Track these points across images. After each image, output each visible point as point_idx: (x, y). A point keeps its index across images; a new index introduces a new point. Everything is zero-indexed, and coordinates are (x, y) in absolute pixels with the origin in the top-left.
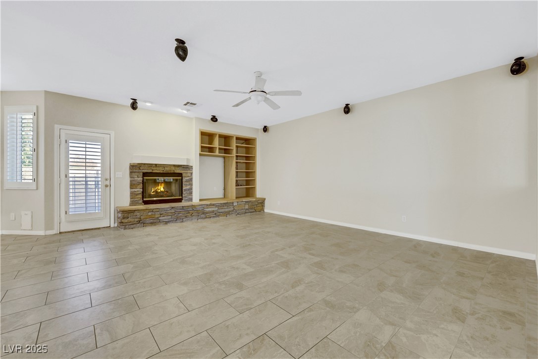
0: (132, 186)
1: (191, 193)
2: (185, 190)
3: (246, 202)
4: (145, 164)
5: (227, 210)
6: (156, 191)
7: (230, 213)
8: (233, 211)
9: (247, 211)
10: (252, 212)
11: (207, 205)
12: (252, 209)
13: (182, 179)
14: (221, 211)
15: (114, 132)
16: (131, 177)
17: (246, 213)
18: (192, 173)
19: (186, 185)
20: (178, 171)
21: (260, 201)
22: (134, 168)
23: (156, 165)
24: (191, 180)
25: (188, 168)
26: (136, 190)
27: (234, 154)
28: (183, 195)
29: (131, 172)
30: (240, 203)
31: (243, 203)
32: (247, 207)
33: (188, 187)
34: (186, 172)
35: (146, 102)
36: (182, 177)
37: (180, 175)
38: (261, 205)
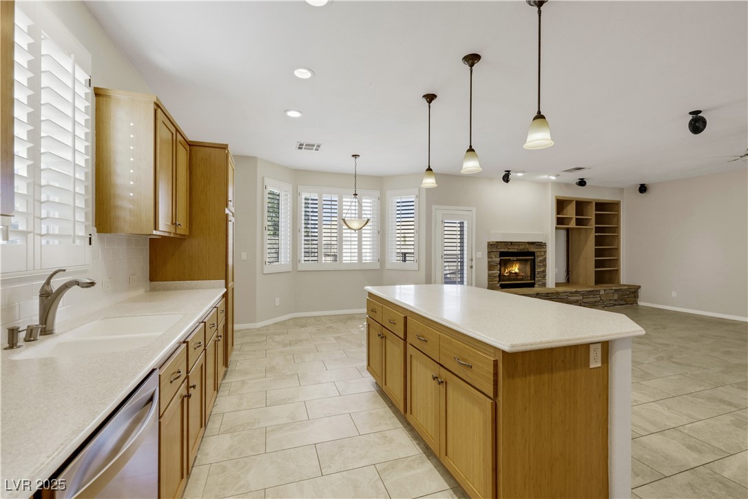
0: (490, 267)
1: (544, 277)
2: (539, 273)
3: (616, 290)
4: (501, 242)
5: (592, 300)
6: (510, 273)
7: (596, 304)
8: (599, 301)
9: (616, 303)
10: (621, 305)
11: (571, 293)
12: (622, 300)
13: (534, 260)
14: (585, 300)
15: (475, 208)
16: (489, 258)
17: (615, 305)
18: (545, 252)
19: (540, 267)
20: (532, 249)
21: (632, 290)
22: (492, 246)
23: (511, 243)
24: (545, 260)
25: (541, 245)
26: (494, 272)
27: (592, 225)
28: (536, 279)
29: (489, 252)
30: (608, 291)
31: (611, 291)
32: (616, 297)
33: (542, 269)
34: (540, 250)
35: (517, 172)
36: (535, 256)
37: (533, 254)
38: (633, 295)
